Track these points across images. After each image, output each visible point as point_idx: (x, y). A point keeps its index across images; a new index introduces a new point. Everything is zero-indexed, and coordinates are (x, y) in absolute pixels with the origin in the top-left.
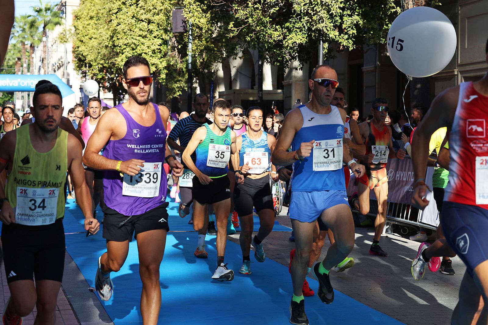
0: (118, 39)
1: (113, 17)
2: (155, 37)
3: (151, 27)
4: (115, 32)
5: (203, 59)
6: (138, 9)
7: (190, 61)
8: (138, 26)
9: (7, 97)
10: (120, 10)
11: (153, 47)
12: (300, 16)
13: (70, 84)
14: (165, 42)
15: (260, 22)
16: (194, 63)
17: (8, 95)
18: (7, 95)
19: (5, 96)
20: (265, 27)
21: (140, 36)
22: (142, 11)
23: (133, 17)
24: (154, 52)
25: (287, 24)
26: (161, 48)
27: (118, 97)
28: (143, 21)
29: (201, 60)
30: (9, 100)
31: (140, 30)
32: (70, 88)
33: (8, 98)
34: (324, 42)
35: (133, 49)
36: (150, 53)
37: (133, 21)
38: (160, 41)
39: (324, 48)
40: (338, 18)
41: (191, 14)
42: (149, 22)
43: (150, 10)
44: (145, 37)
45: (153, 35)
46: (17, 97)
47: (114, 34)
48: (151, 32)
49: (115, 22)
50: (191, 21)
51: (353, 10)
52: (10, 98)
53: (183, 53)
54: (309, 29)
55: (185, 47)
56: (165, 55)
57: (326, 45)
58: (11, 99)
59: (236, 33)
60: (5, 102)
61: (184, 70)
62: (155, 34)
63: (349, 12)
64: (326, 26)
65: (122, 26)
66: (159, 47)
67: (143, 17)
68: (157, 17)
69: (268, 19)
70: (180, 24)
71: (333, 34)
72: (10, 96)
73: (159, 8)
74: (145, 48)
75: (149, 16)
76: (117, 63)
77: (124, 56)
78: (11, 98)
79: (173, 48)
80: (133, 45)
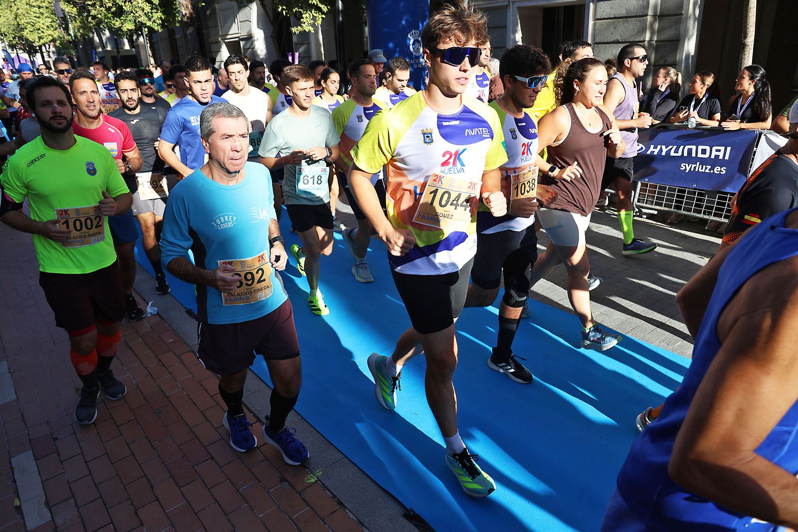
0: (20, 19)
1: (13, 4)
2: (46, 17)
3: (41, 10)
5: (81, 33)
7: (73, 35)
8: (32, 10)
11: (47, 24)
12: (128, 13)
14: (54, 21)
16: (76, 36)
21: (35, 17)
23: (27, 4)
25: (122, 18)
26: (52, 24)
28: (35, 7)
29: (80, 34)
31: (34, 13)
34: (145, 28)
35: (33, 26)
36: (46, 28)
37: (28, 7)
38: (50, 20)
39: (145, 31)
40: (150, 14)
41: (66, 5)
42: (39, 7)
44: (39, 17)
45: (45, 16)
47: (16, 16)
48: (42, 14)
49: (14, 8)
50: (66, 10)
51: (157, 10)
53: (66, 29)
54: (135, 21)
55: (67, 25)
56: (56, 30)
57: (146, 30)
61: (71, 40)
62: (46, 15)
63: (155, 11)
64: (143, 19)
66: (50, 24)
67: (34, 4)
70: (60, 12)
71: (149, 23)
76: (24, 35)
77: (27, 30)
79: (60, 25)
80: (31, 23)
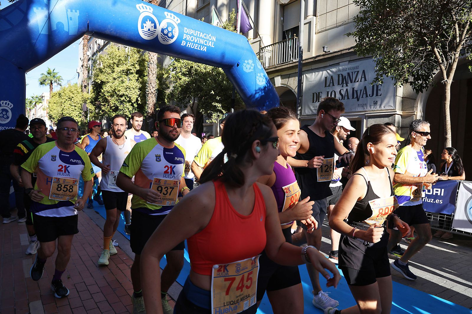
1: (63, 104)
3: (76, 108)
4: (63, 109)
6: (71, 102)
8: (71, 107)
10: (65, 102)
11: (76, 114)
12: (121, 110)
14: (80, 113)
15: (109, 111)
20: (111, 112)
21: (72, 110)
22: (73, 103)
23: (70, 104)
24: (76, 116)
25: (117, 112)
26: (79, 114)
28: (73, 106)
35: (69, 115)
36: (75, 116)
37: (70, 106)
38: (79, 113)
41: (89, 106)
42: (75, 106)
43: (76, 103)
44: (74, 111)
45: (76, 111)
48: (76, 109)
49: (63, 106)
50: (89, 108)
53: (86, 117)
55: (87, 115)
56: (80, 117)
59: (102, 114)
61: (87, 122)
62: (77, 110)
65: (66, 107)
67: (73, 105)
68: (78, 105)
69: (111, 110)
70: (86, 108)
73: (78, 102)
74: (74, 114)
75: (75, 104)
79: (83, 115)
80: (69, 113)
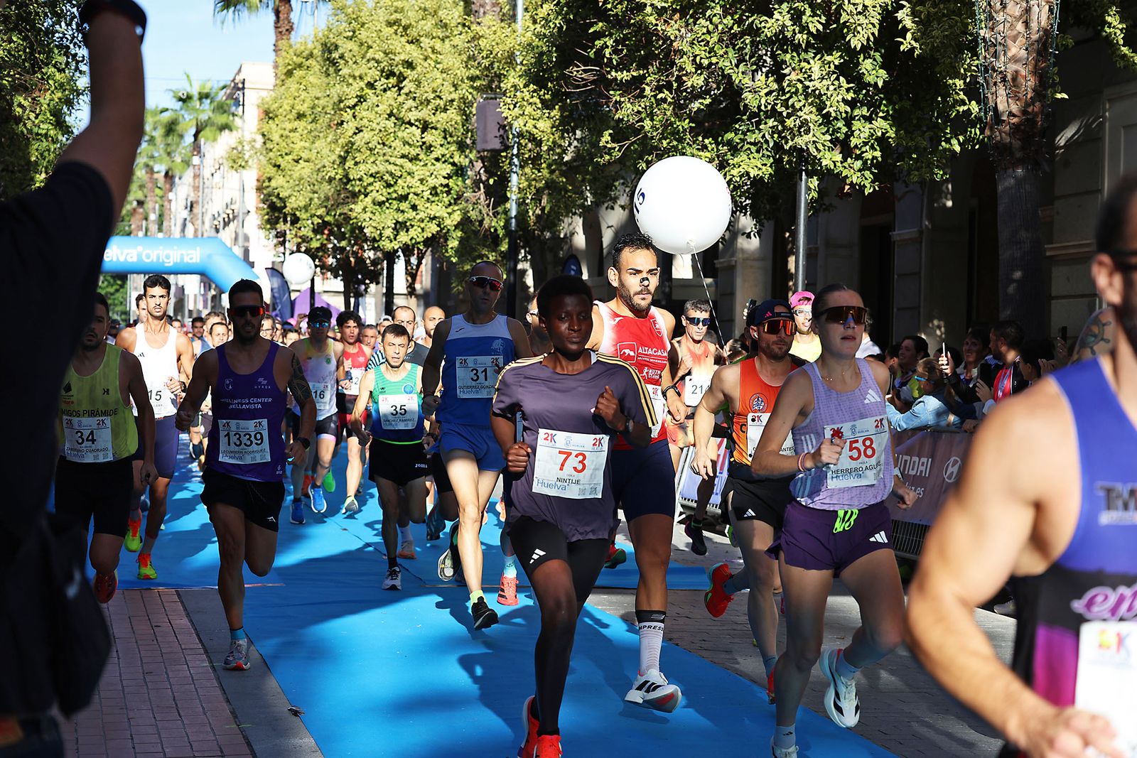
9: (112, 286)
13: (251, 260)
17: (115, 281)
18: (112, 281)
19: (109, 282)
27: (354, 288)
30: (117, 291)
32: (249, 267)
33: (115, 287)
46: (135, 285)
52: (118, 287)
58: (121, 290)
60: (109, 295)
72: (119, 282)
78: (122, 286)
